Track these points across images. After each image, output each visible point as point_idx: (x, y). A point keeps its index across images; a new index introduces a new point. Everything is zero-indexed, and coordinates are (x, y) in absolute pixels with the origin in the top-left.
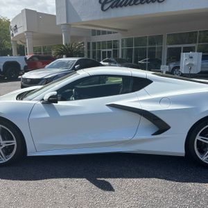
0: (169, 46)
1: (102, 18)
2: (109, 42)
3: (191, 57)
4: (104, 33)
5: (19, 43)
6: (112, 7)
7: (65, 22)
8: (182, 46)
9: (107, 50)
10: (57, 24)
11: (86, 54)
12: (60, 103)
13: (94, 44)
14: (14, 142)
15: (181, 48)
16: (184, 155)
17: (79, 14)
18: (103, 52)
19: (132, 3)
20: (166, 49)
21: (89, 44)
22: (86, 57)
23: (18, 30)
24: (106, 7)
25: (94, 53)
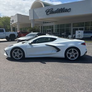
0: (73, 28)
1: (47, 17)
2: (50, 26)
3: (79, 32)
4: (48, 22)
5: (13, 26)
6: (50, 13)
7: (33, 19)
8: (79, 28)
9: (49, 29)
10: (30, 19)
11: (40, 31)
12: (33, 44)
13: (44, 27)
14: (22, 54)
15: (78, 28)
16: (64, 57)
17: (38, 16)
18: (47, 30)
19: (58, 12)
20: (72, 29)
21: (42, 27)
22: (40, 32)
23: (14, 21)
24: (48, 13)
25: (44, 30)
